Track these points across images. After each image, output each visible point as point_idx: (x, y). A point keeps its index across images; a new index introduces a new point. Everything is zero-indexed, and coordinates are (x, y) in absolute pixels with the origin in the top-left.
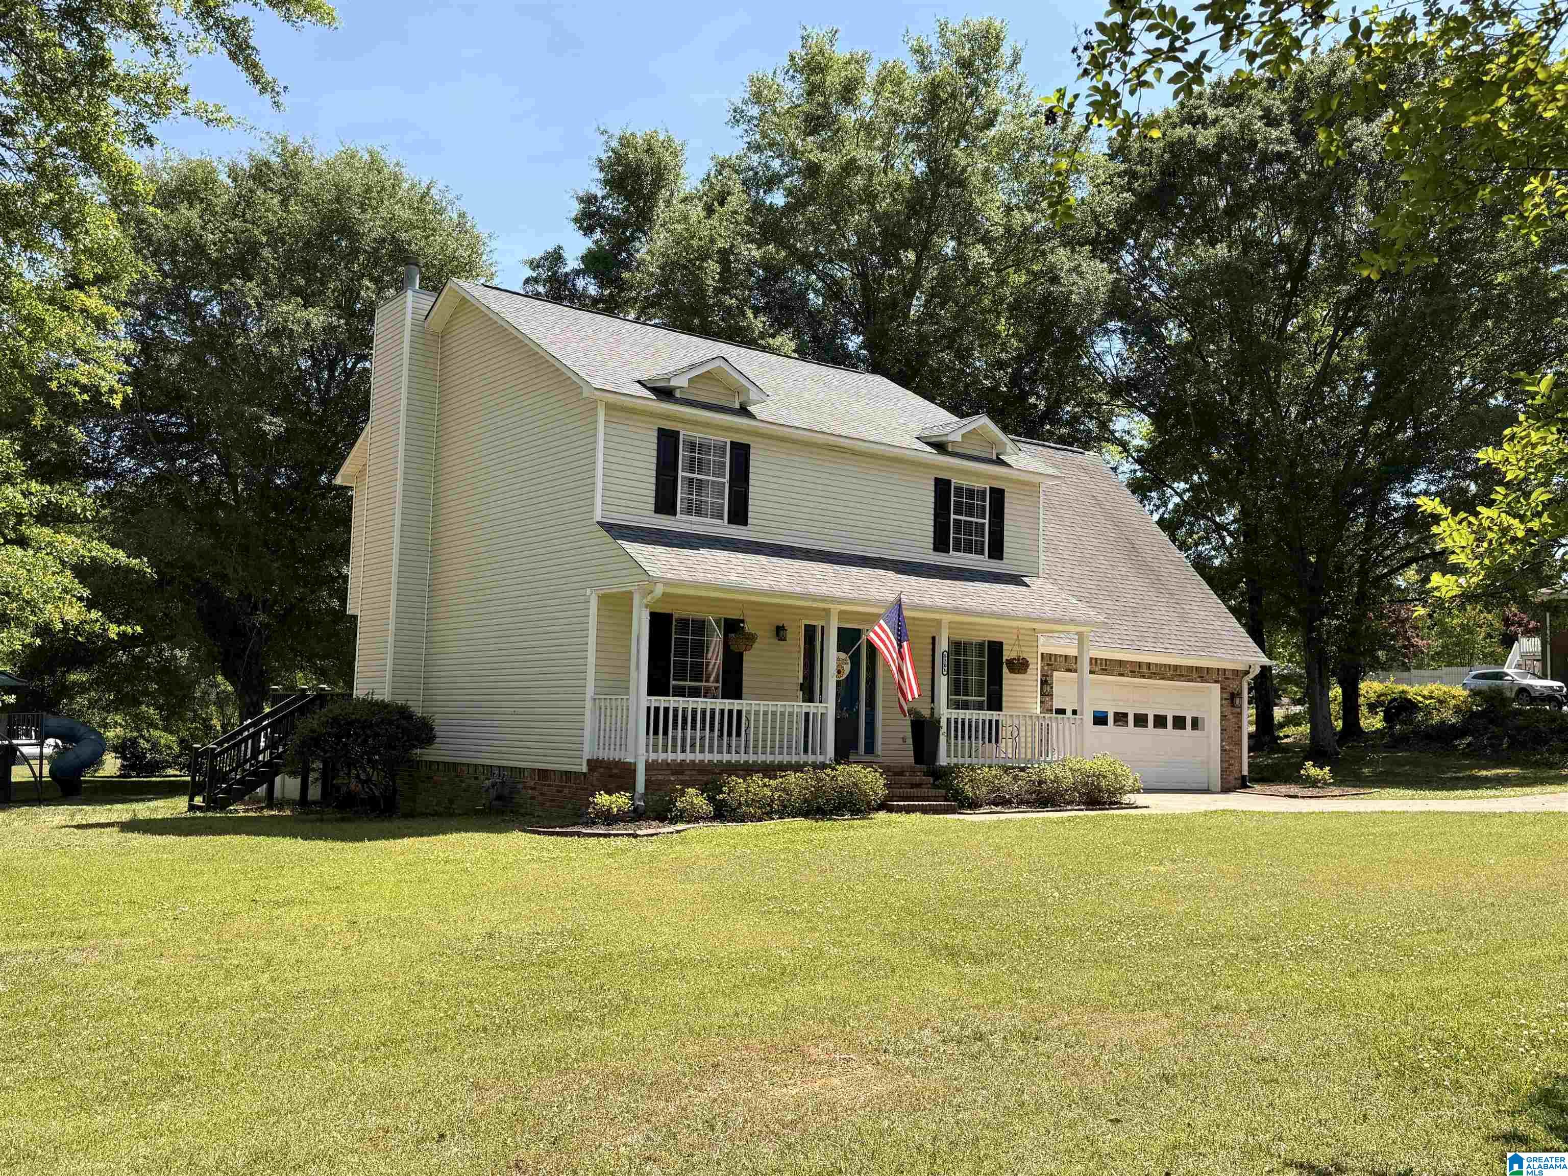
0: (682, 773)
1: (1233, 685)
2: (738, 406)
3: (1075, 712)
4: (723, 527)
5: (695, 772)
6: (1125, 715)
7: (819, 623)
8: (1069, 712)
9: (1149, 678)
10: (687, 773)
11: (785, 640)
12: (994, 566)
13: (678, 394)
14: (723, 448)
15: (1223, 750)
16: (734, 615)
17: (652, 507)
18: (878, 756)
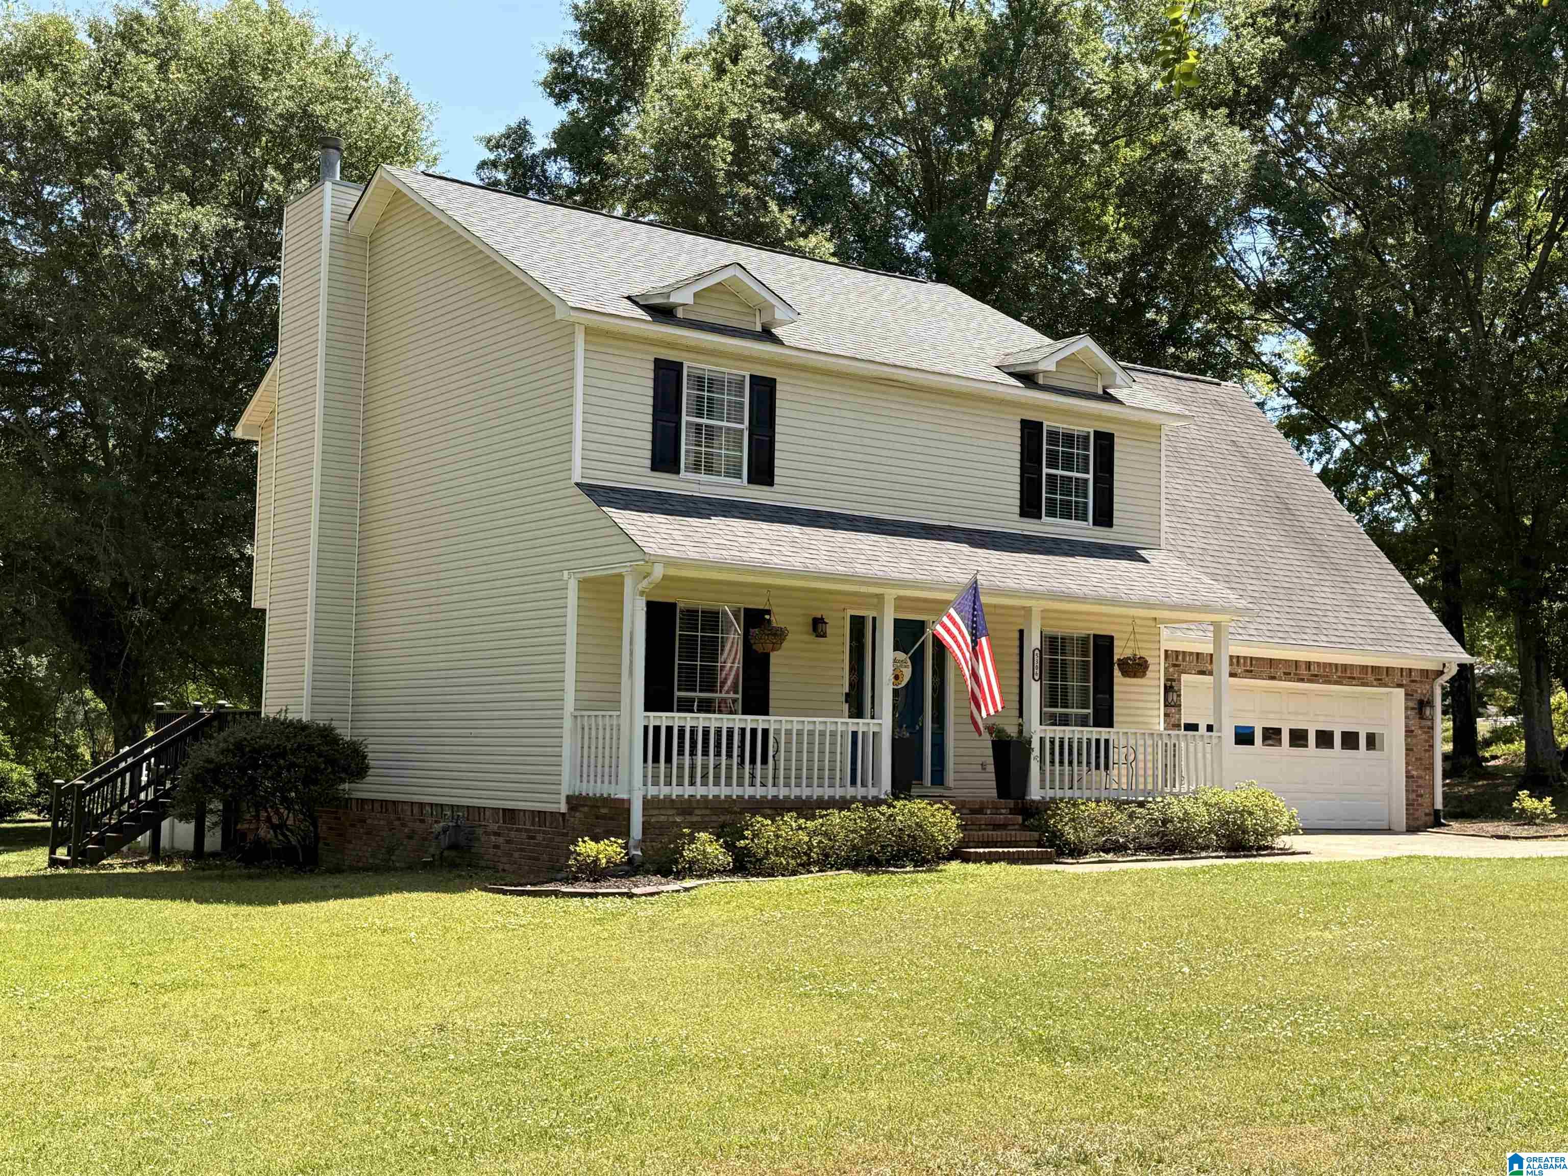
0: (690, 814)
1: (1421, 690)
2: (759, 328)
3: (1210, 728)
4: (744, 488)
5: (708, 812)
6: (1278, 731)
7: (869, 614)
8: (1203, 728)
9: (1310, 681)
10: (697, 812)
11: (824, 636)
12: (1101, 535)
13: (680, 314)
14: (741, 385)
15: (1408, 777)
16: (758, 603)
17: (648, 463)
18: (950, 789)
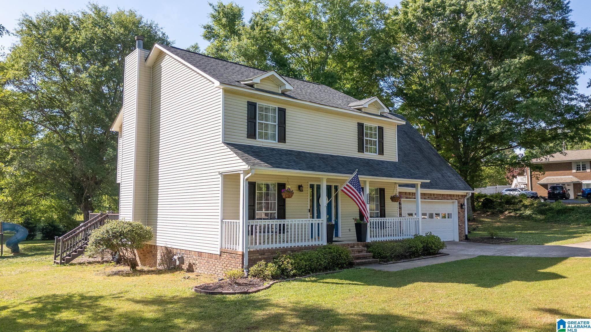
1: (462, 201)
2: (280, 92)
4: (277, 144)
7: (315, 183)
11: (302, 191)
12: (381, 157)
13: (255, 86)
14: (275, 110)
15: (459, 226)
16: (282, 181)
17: (246, 136)
18: (340, 238)
